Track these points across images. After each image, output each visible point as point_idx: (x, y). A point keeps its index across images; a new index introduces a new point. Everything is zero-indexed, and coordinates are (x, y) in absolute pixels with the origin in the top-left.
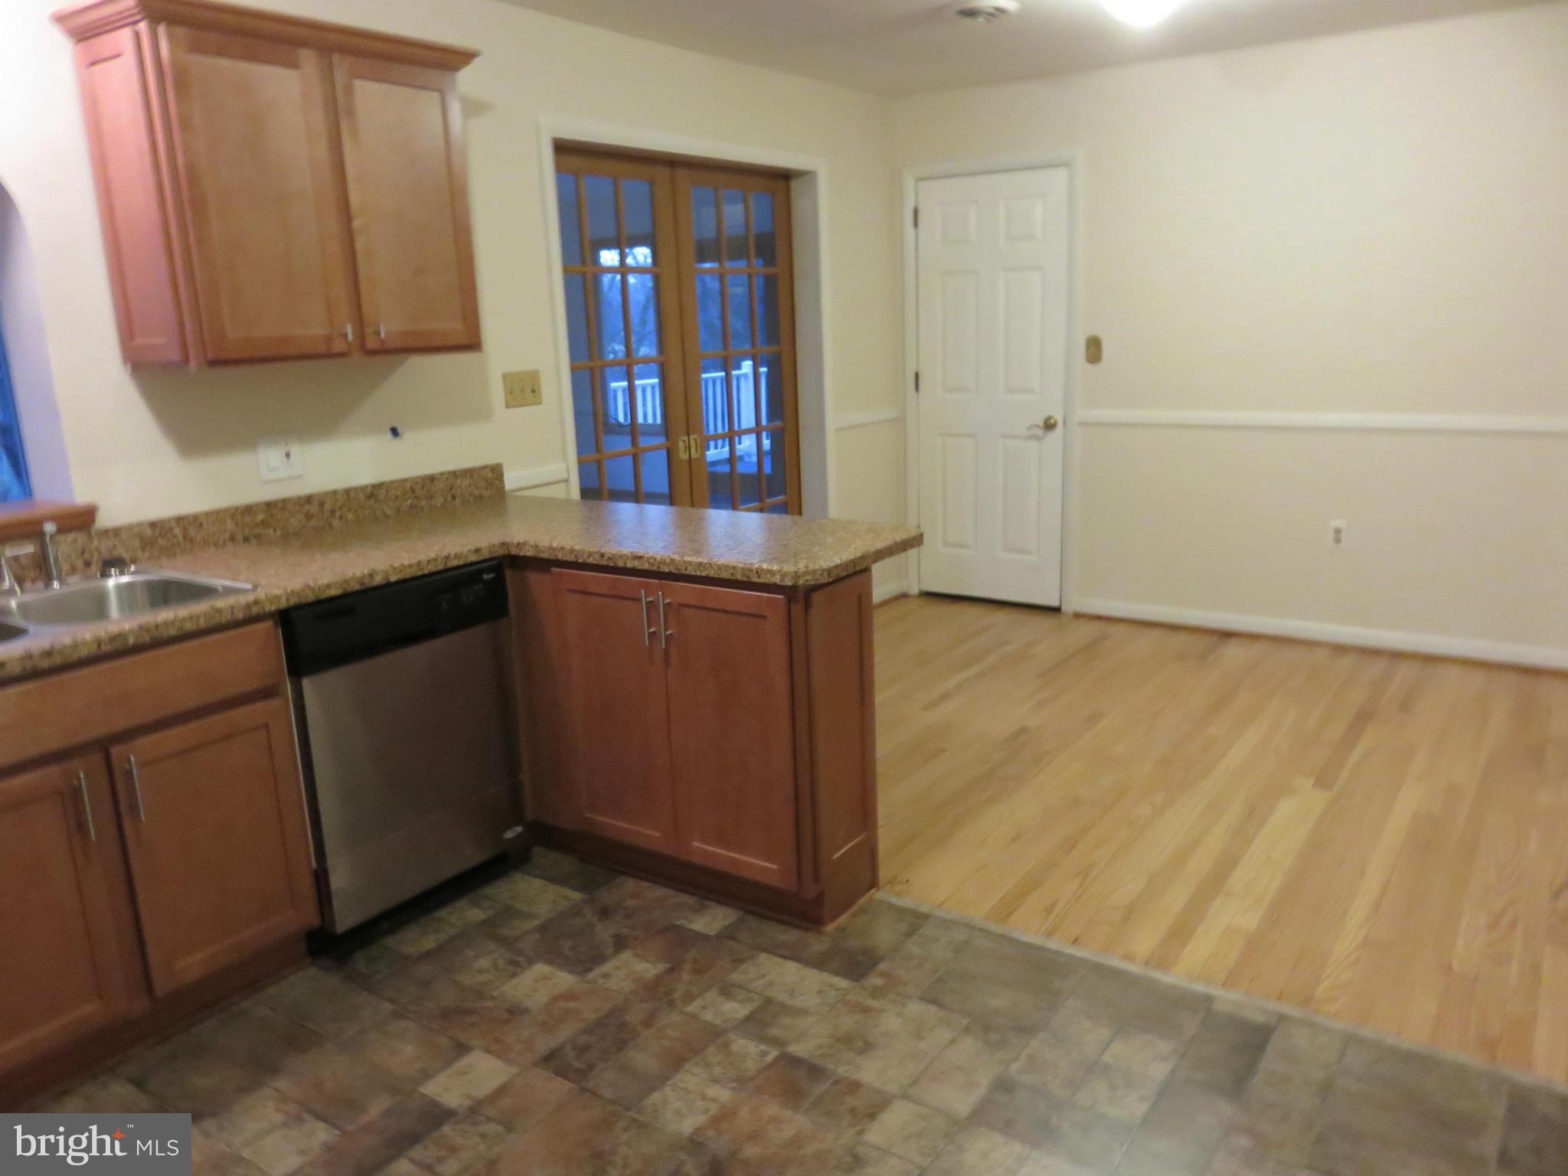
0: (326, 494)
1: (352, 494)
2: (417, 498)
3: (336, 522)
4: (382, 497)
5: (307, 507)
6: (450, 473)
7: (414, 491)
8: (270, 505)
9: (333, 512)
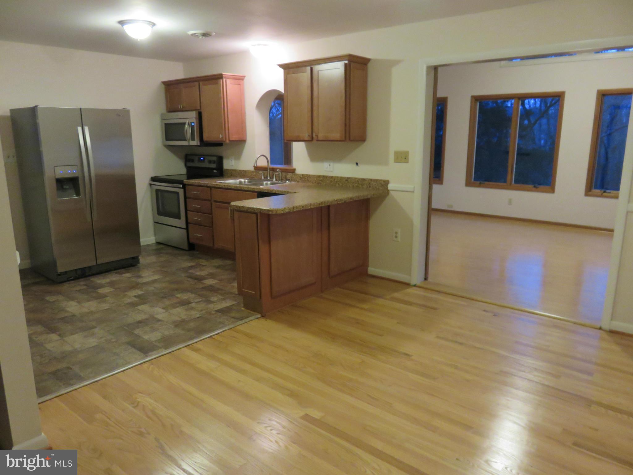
0: (336, 177)
1: (342, 179)
2: (359, 184)
3: (337, 185)
4: (349, 181)
5: (331, 179)
6: (370, 179)
7: (358, 182)
8: (323, 176)
9: (337, 182)
